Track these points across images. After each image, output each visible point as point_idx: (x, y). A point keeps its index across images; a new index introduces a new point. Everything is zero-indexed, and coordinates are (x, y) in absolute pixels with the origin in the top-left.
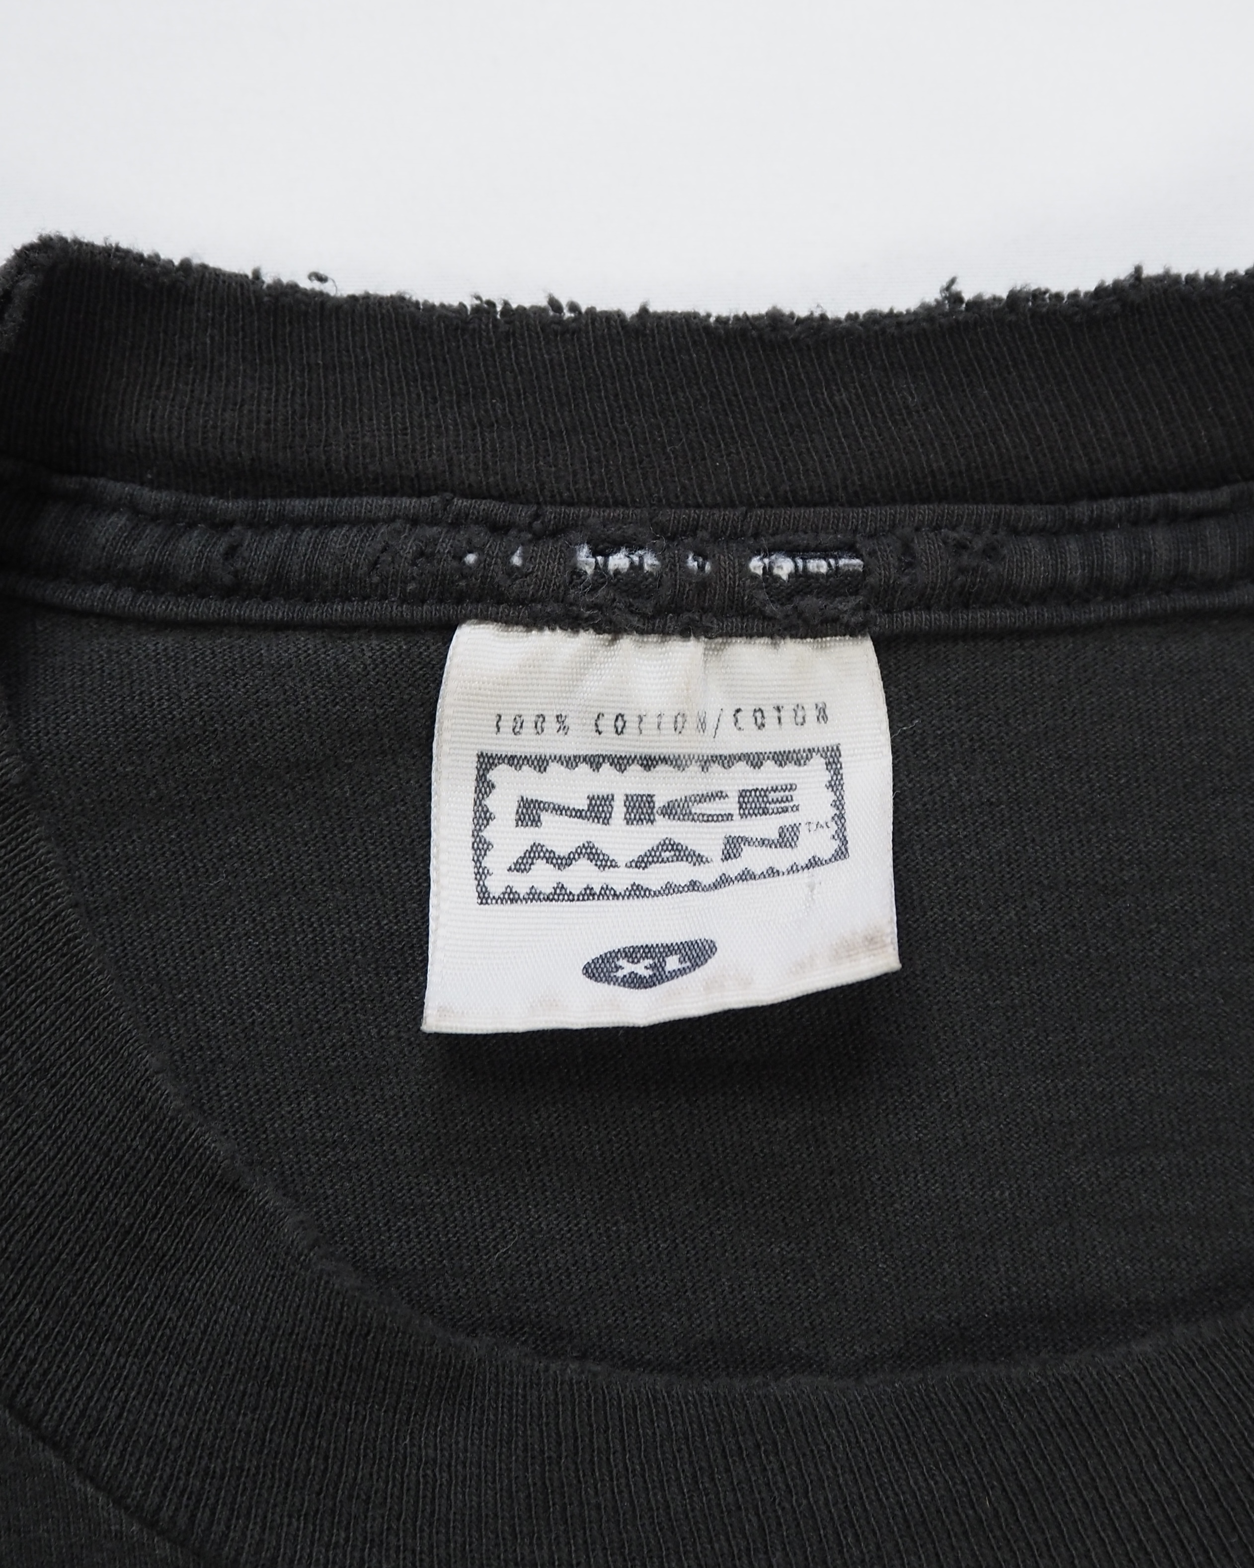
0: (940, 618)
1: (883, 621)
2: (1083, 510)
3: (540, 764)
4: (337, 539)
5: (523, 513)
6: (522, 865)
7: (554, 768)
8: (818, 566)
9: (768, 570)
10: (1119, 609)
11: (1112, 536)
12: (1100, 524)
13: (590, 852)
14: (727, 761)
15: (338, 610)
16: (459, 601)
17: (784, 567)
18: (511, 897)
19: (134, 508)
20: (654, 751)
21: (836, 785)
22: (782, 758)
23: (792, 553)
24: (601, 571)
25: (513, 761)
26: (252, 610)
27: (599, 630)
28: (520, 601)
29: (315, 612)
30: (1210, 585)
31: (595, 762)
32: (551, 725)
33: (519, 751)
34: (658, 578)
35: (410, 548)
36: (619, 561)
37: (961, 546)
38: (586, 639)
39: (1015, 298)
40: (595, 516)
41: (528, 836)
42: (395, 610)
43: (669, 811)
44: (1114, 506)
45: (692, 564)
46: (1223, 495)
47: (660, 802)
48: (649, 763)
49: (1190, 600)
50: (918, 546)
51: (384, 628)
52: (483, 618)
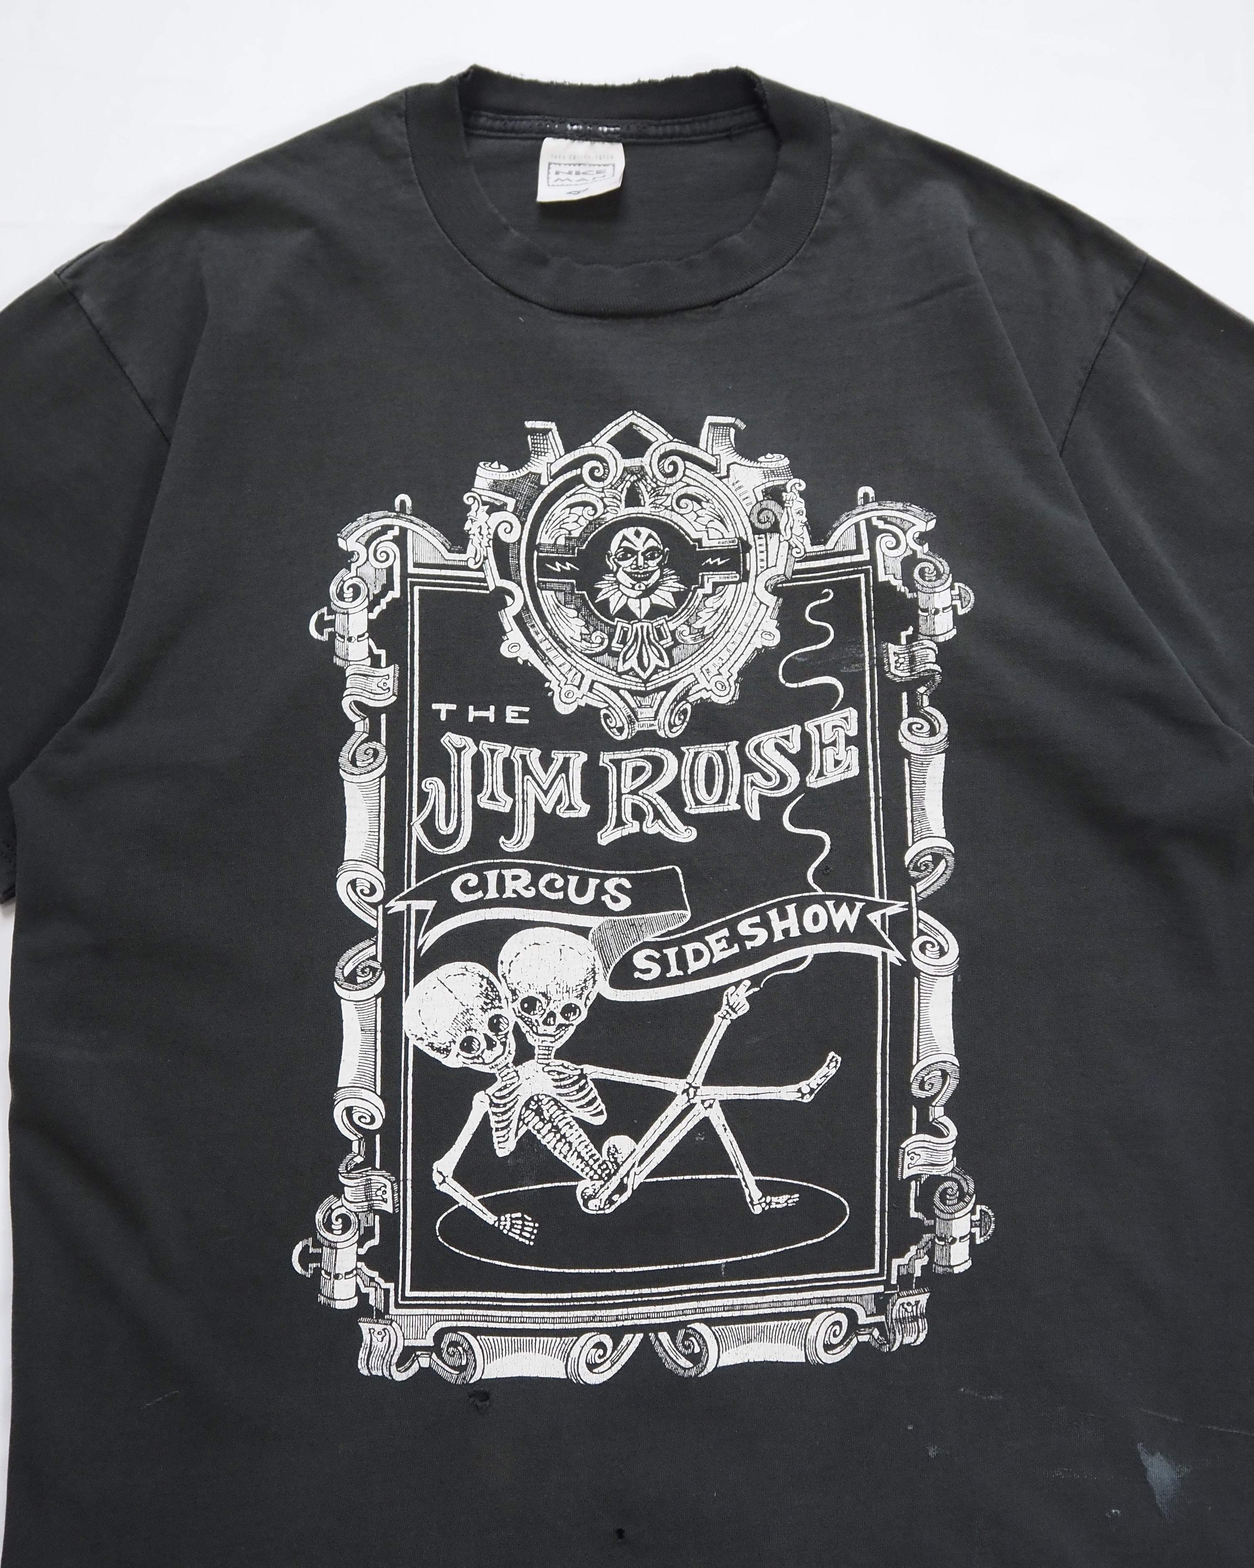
0: (634, 140)
1: (623, 140)
2: (663, 122)
3: (560, 165)
4: (524, 123)
5: (558, 119)
6: (556, 181)
7: (562, 165)
8: (612, 129)
9: (603, 130)
10: (669, 140)
11: (669, 127)
12: (666, 124)
13: (569, 180)
14: (594, 165)
15: (524, 135)
16: (546, 133)
17: (606, 129)
18: (553, 185)
19: (487, 116)
20: (580, 162)
21: (614, 169)
22: (604, 165)
23: (607, 126)
24: (572, 130)
25: (555, 164)
26: (508, 135)
27: (571, 139)
28: (557, 133)
29: (520, 135)
30: (687, 136)
31: (570, 165)
32: (562, 157)
33: (556, 162)
34: (582, 130)
35: (537, 124)
36: (575, 127)
37: (638, 127)
38: (569, 141)
39: (650, 82)
40: (570, 119)
41: (557, 177)
42: (534, 135)
43: (583, 173)
44: (669, 121)
45: (588, 128)
46: (690, 119)
47: (581, 172)
48: (579, 165)
49: (682, 139)
50: (631, 126)
51: (532, 139)
52: (550, 137)
